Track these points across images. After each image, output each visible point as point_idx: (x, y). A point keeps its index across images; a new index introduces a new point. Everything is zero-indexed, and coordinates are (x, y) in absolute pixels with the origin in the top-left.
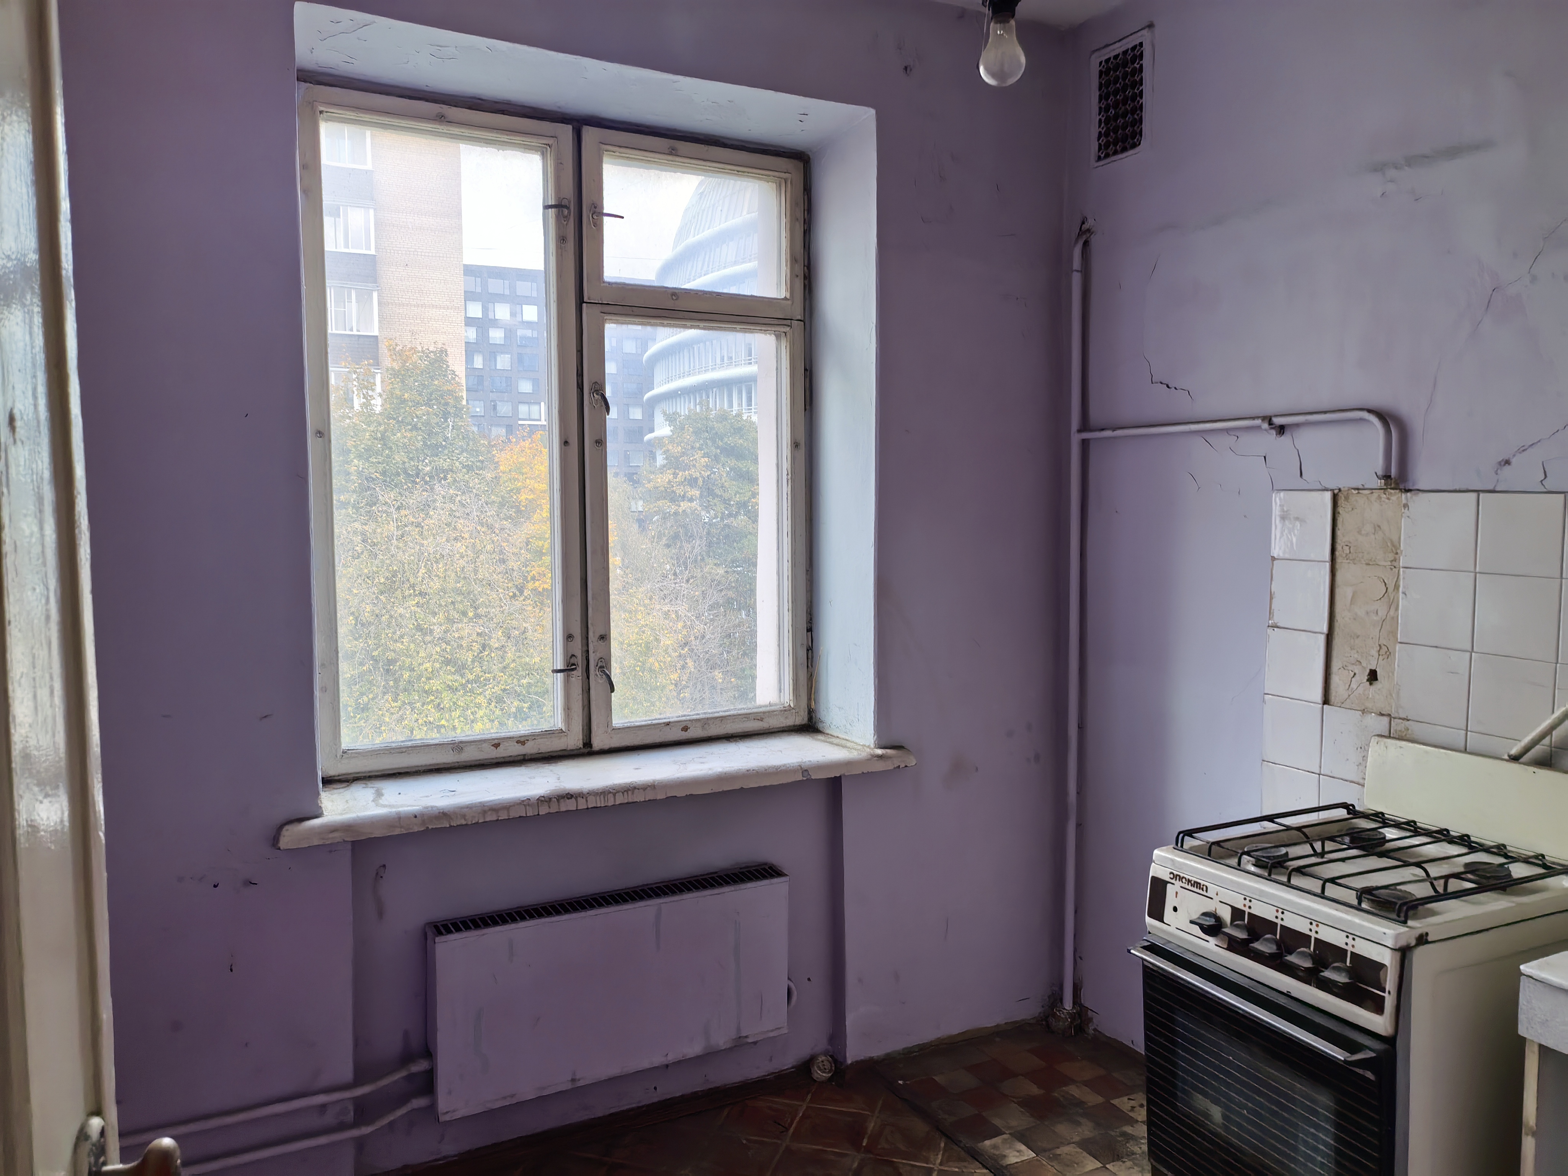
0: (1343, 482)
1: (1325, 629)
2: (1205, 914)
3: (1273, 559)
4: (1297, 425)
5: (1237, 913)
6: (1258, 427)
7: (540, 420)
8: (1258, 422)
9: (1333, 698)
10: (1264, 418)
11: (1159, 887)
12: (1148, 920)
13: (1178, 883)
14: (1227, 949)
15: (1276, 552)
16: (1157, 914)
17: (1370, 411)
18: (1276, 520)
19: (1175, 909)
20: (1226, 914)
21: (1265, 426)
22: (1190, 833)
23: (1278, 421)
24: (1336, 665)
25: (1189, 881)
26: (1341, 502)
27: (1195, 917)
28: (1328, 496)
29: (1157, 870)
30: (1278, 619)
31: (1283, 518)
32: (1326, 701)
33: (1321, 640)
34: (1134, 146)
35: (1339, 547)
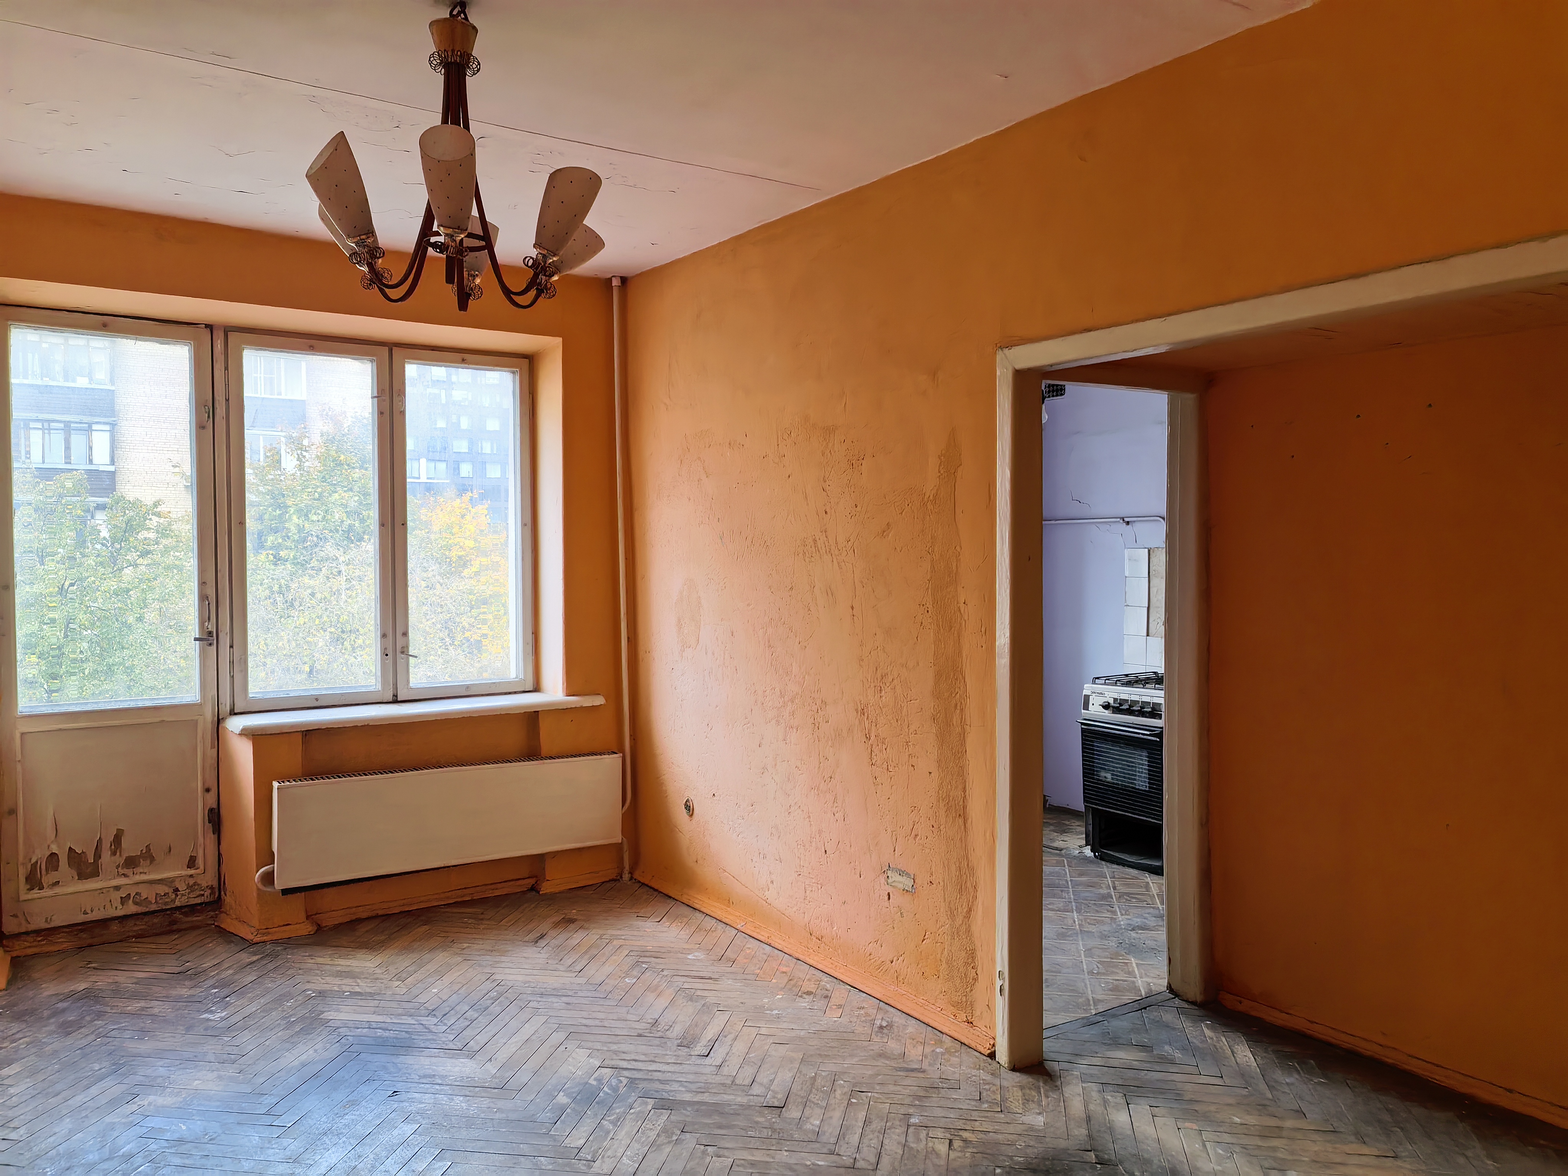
0: (1152, 545)
1: (1147, 606)
2: (1104, 702)
3: (1126, 577)
4: (1134, 521)
5: (1115, 700)
6: (1119, 521)
7: (419, 478)
8: (1119, 519)
9: (1150, 634)
10: (1120, 518)
11: (1087, 698)
12: (1083, 711)
13: (1094, 695)
14: (1113, 713)
15: (1127, 574)
16: (1086, 707)
17: (1160, 517)
18: (1127, 561)
19: (1093, 704)
20: (1111, 701)
21: (1121, 521)
22: (1098, 678)
23: (1126, 520)
24: (1151, 621)
25: (1098, 693)
26: (1151, 552)
27: (1101, 704)
28: (1146, 550)
29: (1085, 692)
30: (1128, 603)
31: (1129, 560)
32: (1148, 635)
33: (1146, 609)
34: (1062, 395)
35: (1151, 571)
